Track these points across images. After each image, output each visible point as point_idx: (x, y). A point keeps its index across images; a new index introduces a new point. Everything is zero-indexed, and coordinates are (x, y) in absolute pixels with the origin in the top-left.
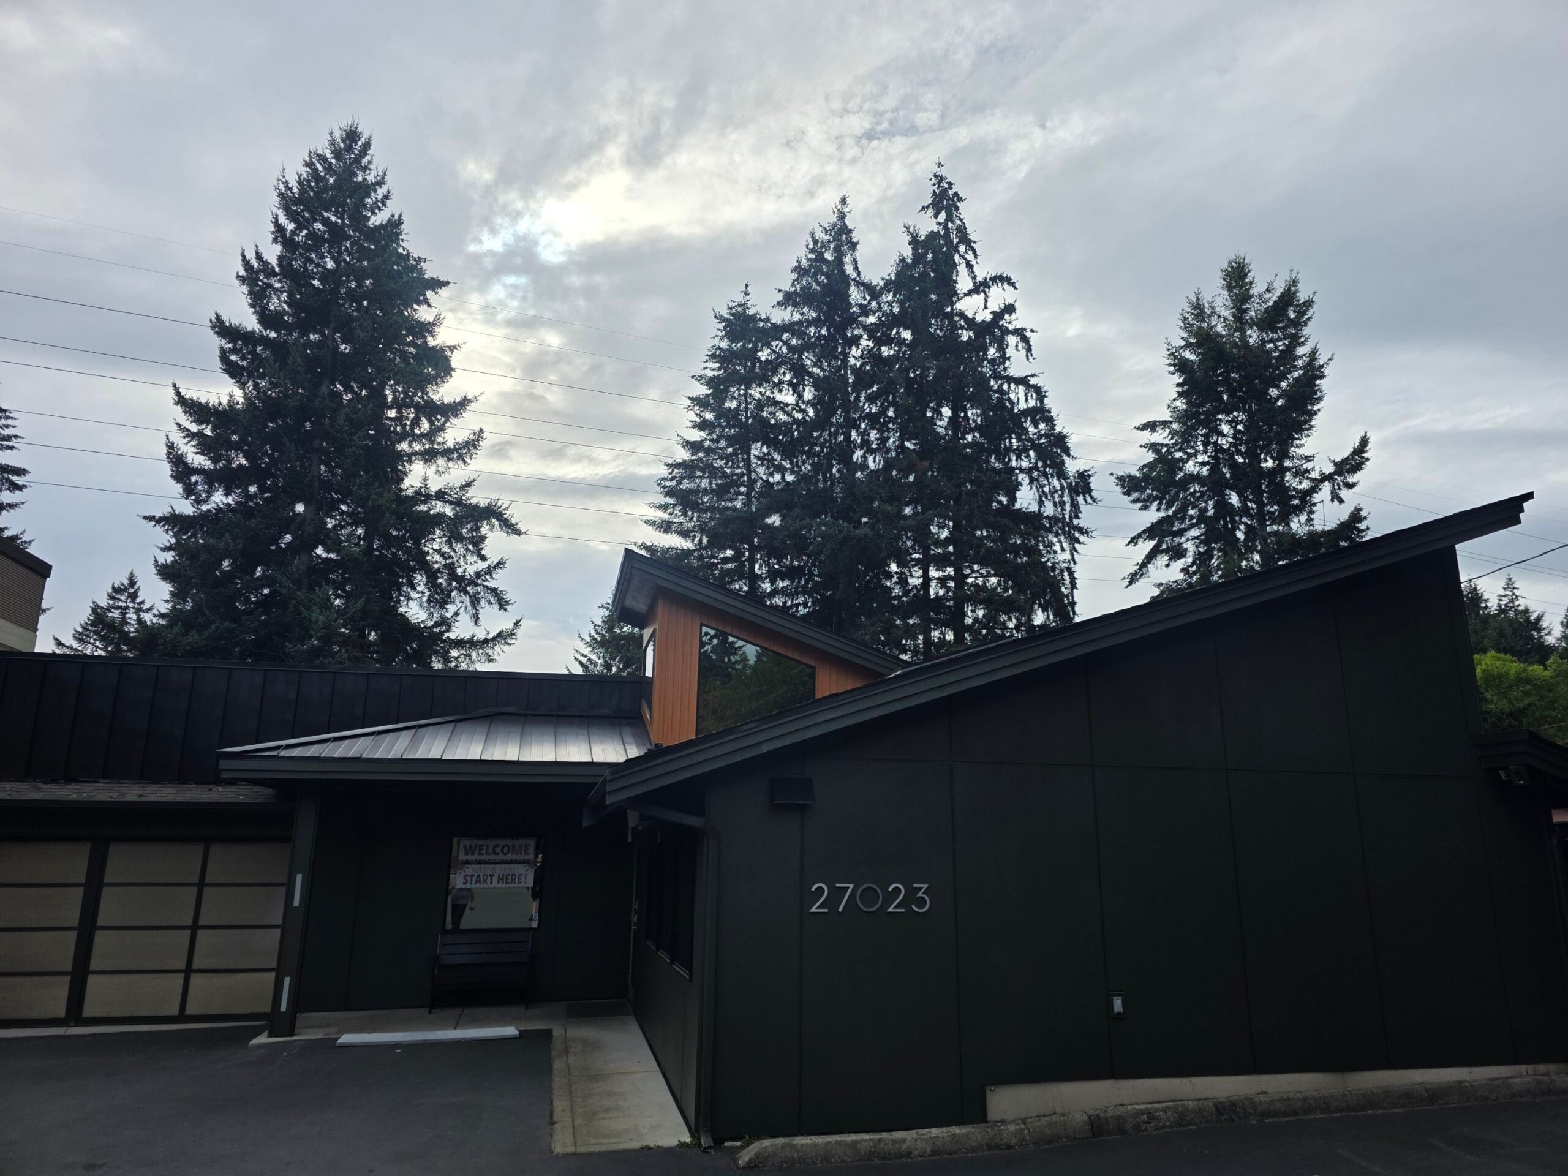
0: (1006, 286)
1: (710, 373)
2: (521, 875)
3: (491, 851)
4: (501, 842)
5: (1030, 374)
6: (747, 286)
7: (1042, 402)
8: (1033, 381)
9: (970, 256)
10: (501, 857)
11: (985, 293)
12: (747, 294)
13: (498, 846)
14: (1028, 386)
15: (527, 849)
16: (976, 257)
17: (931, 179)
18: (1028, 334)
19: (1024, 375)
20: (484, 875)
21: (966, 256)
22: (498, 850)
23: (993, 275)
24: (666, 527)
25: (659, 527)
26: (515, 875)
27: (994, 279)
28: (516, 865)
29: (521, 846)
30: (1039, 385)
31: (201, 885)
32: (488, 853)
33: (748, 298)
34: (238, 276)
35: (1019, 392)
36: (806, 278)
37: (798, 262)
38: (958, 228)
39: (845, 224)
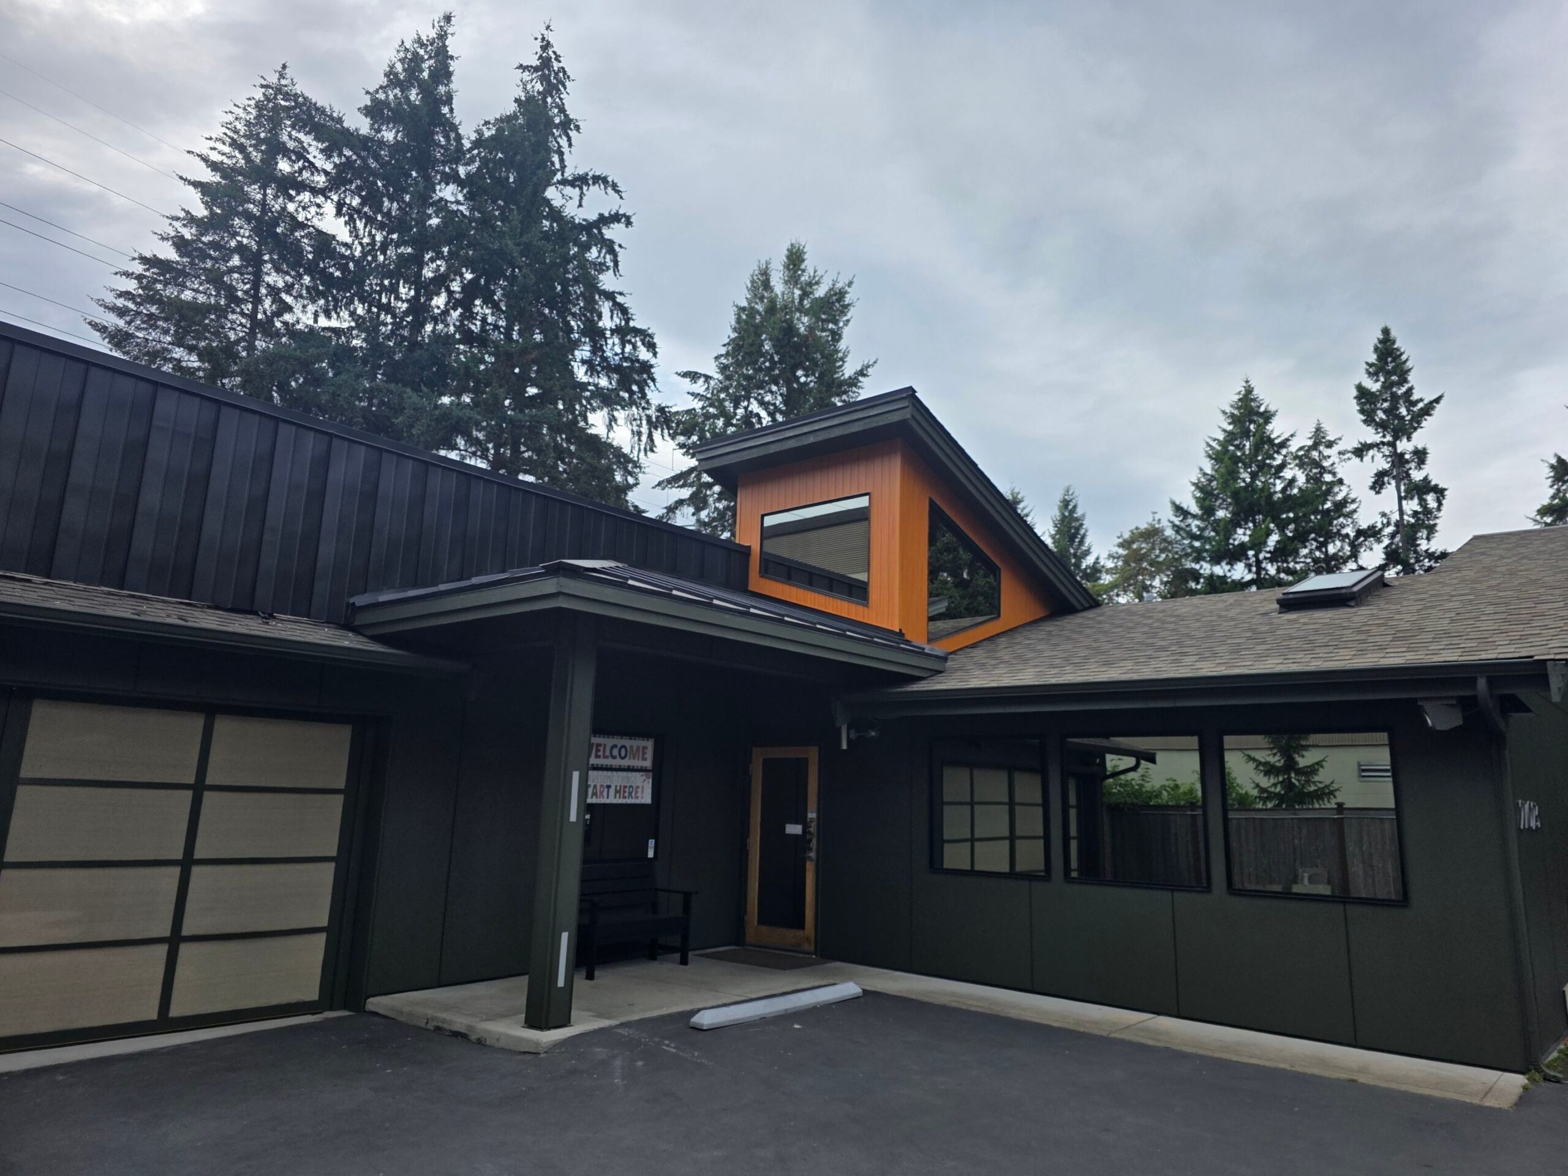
0: (609, 190)
1: (215, 157)
2: (638, 787)
3: (608, 753)
4: (619, 741)
5: (617, 290)
6: (284, 67)
7: (626, 321)
8: (620, 299)
9: (563, 142)
10: (618, 762)
11: (581, 189)
12: (282, 76)
13: (615, 746)
14: (615, 303)
15: (644, 753)
16: (570, 145)
17: (536, 39)
18: (617, 248)
19: (611, 290)
20: (602, 786)
21: (559, 139)
22: (615, 752)
23: (597, 174)
26: (631, 787)
27: (597, 179)
28: (634, 774)
29: (638, 748)
30: (626, 305)
31: (199, 788)
32: (605, 757)
33: (283, 82)
35: (605, 307)
36: (397, 91)
37: (392, 67)
38: (557, 106)
39: (445, 46)
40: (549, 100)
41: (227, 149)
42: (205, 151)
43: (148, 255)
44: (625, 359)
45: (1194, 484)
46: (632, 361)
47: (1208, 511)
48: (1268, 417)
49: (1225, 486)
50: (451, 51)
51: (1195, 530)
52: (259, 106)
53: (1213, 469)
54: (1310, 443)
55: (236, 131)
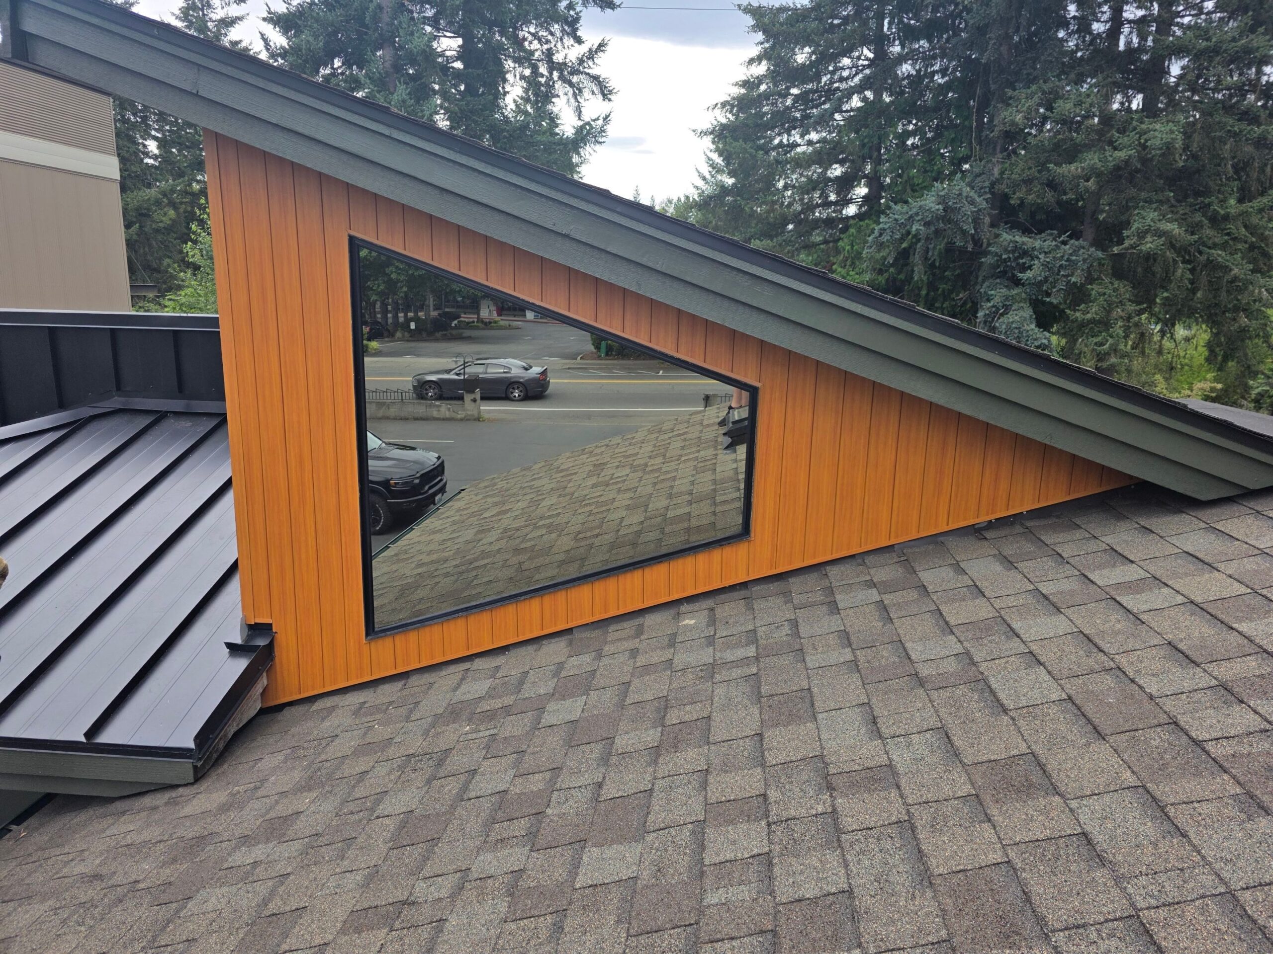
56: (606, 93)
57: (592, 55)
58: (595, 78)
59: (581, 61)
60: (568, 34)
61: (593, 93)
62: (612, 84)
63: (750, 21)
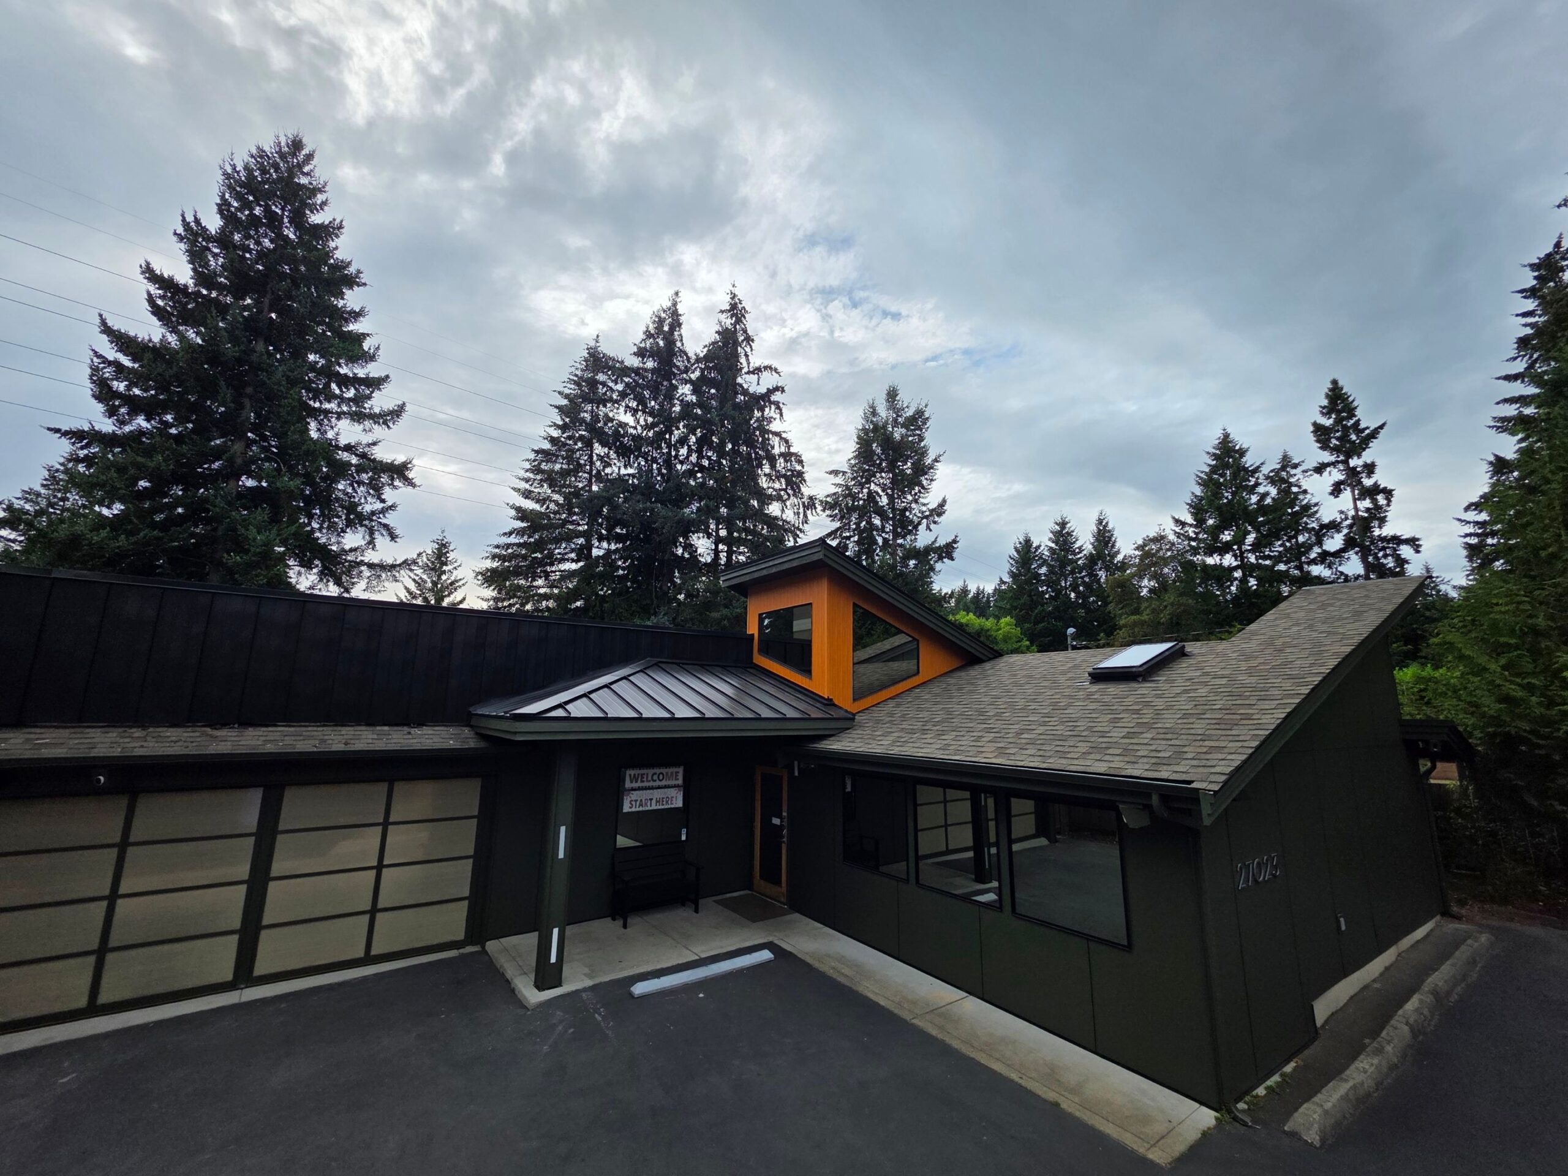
0: (774, 373)
2: (672, 798)
3: (650, 778)
4: (658, 771)
5: (782, 431)
6: (597, 336)
7: (789, 449)
8: (784, 435)
10: (658, 783)
11: (758, 375)
13: (655, 774)
14: (781, 438)
15: (676, 776)
16: (752, 350)
17: (728, 294)
18: (781, 405)
19: (778, 431)
20: (646, 800)
21: (746, 350)
22: (655, 777)
24: (527, 495)
25: (523, 494)
26: (667, 798)
27: (766, 368)
28: (669, 789)
29: (672, 773)
30: (787, 439)
31: (385, 824)
32: (648, 781)
34: (175, 234)
35: (775, 441)
36: (651, 340)
37: (647, 327)
38: (743, 330)
39: (676, 310)
40: (738, 327)
41: (572, 386)
42: (561, 389)
43: (536, 449)
44: (789, 470)
45: (1188, 504)
46: (792, 471)
47: (1200, 522)
48: (1242, 453)
49: (1210, 503)
50: (680, 312)
51: (1192, 535)
52: (586, 360)
53: (1202, 492)
54: (1278, 466)
55: (576, 375)
56: (393, 537)
57: (383, 511)
58: (386, 526)
59: (373, 513)
60: (373, 496)
61: (382, 535)
62: (397, 532)
63: (513, 513)
